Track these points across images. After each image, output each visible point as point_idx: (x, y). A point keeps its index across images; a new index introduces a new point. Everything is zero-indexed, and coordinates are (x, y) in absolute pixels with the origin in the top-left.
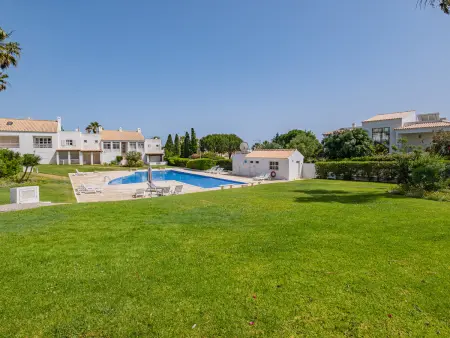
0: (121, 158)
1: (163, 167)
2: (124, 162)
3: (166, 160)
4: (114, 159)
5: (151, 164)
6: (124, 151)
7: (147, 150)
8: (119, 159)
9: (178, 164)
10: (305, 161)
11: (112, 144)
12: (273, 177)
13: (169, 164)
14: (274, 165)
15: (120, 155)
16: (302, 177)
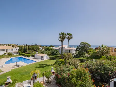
0: (6, 53)
1: (18, 55)
2: (6, 54)
3: (19, 53)
4: (3, 54)
5: (15, 54)
6: (7, 51)
7: (14, 51)
8: (5, 54)
9: (22, 55)
10: (48, 56)
11: (3, 50)
12: (42, 59)
13: (20, 54)
14: (42, 57)
15: (6, 52)
16: (47, 59)
